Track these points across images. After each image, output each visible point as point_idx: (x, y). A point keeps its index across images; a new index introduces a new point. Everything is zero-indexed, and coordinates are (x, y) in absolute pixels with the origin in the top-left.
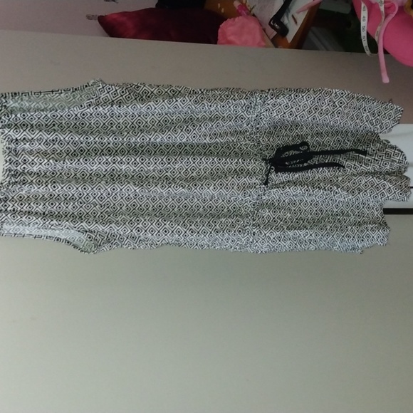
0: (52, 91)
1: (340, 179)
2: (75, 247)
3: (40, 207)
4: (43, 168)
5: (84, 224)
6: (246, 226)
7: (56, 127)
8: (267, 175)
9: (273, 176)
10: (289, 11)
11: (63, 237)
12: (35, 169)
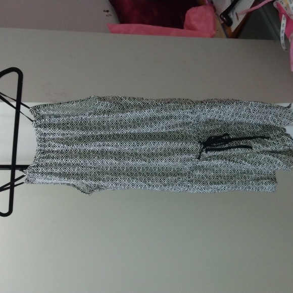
0: (68, 103)
1: (248, 155)
2: (78, 189)
3: (58, 170)
4: (60, 149)
5: (84, 181)
6: (184, 181)
7: (69, 125)
8: (200, 153)
9: (204, 153)
10: (234, 9)
11: (71, 183)
12: (56, 149)
